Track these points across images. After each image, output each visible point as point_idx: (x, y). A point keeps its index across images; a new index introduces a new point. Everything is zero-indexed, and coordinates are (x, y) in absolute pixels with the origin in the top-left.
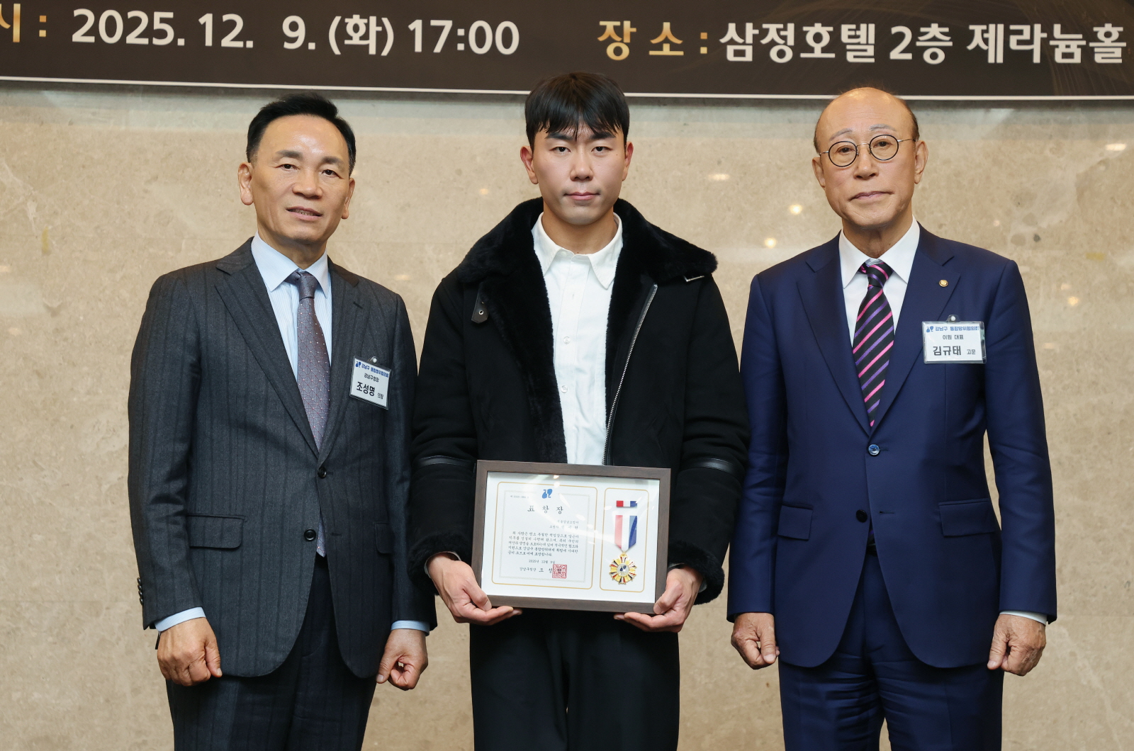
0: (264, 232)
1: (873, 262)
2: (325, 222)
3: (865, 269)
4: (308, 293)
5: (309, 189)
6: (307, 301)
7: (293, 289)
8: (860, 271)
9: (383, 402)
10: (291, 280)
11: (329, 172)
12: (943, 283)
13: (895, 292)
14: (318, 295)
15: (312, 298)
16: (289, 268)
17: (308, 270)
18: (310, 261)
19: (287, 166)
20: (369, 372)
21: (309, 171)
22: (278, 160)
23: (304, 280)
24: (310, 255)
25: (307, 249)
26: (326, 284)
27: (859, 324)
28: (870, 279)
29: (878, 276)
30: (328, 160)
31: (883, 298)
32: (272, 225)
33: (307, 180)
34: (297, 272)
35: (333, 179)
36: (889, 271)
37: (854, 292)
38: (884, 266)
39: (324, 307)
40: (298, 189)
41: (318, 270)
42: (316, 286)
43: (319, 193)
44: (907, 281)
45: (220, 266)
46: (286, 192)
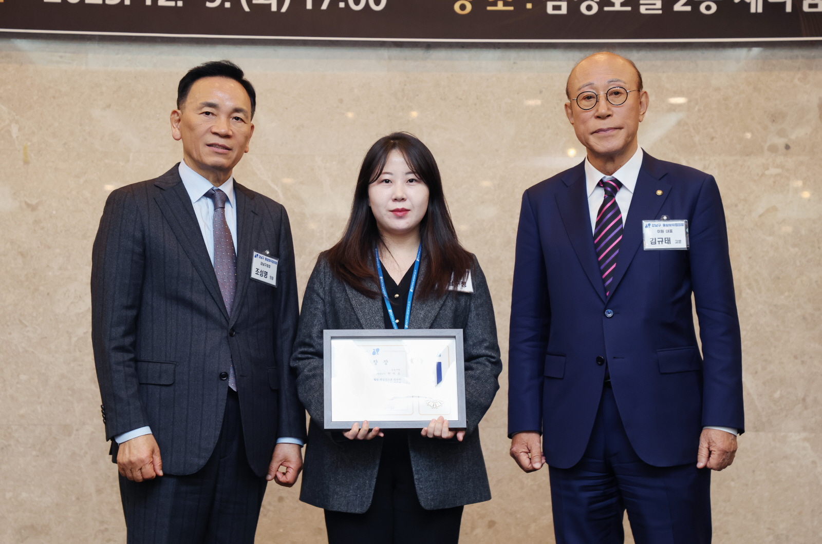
0: (188, 159)
1: (607, 178)
2: (233, 155)
3: (601, 184)
4: (220, 205)
5: (223, 130)
6: (219, 210)
7: (210, 202)
8: (598, 185)
9: (273, 282)
10: (209, 195)
11: (237, 118)
12: (659, 193)
13: (624, 200)
14: (227, 206)
15: (223, 208)
16: (207, 186)
17: (220, 188)
18: (222, 181)
19: (207, 113)
20: (264, 261)
21: (223, 118)
22: (200, 108)
23: (217, 195)
24: (222, 177)
25: (219, 173)
26: (232, 198)
27: (598, 223)
28: (606, 191)
29: (611, 188)
30: (237, 110)
31: (615, 204)
32: (195, 156)
33: (222, 125)
34: (212, 189)
35: (241, 124)
36: (620, 185)
37: (595, 200)
38: (616, 181)
39: (231, 214)
40: (215, 130)
41: (227, 188)
42: (226, 199)
43: (230, 133)
44: (632, 191)
45: (157, 183)
46: (206, 132)
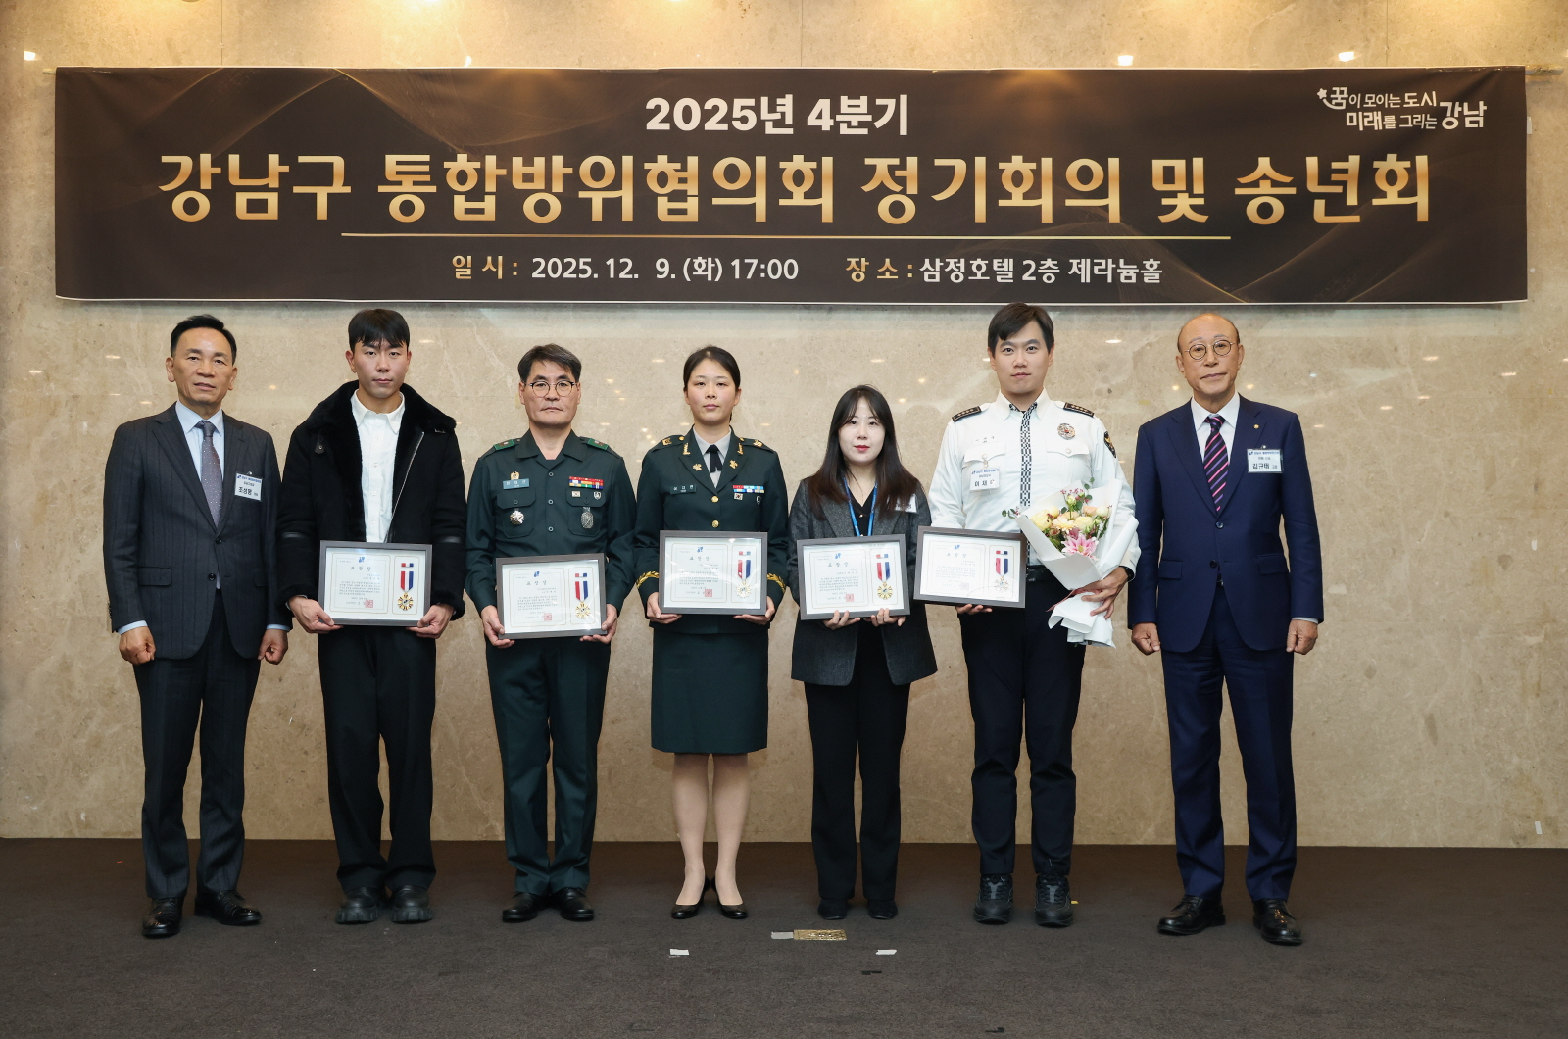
0: (182, 398)
1: (1213, 415)
2: (217, 392)
3: (1208, 420)
4: (208, 434)
5: (207, 371)
6: (208, 438)
7: (200, 432)
8: (1205, 421)
9: (258, 498)
10: (198, 426)
11: (219, 361)
12: (1257, 427)
13: (1228, 434)
14: (215, 435)
15: (211, 436)
16: (197, 419)
17: (209, 420)
18: (211, 415)
19: (193, 358)
20: (247, 481)
21: (207, 361)
22: (187, 354)
23: (207, 426)
24: (210, 411)
25: (207, 407)
26: (220, 427)
27: (1207, 453)
28: (1212, 426)
29: (1216, 423)
30: (218, 354)
31: (1220, 437)
32: (186, 394)
33: (206, 367)
34: (202, 421)
35: (221, 366)
36: (1223, 420)
37: (1203, 434)
38: (1221, 418)
39: (219, 442)
40: (200, 371)
41: (216, 420)
42: (214, 429)
43: (213, 374)
44: (1234, 425)
45: (156, 419)
46: (193, 374)
